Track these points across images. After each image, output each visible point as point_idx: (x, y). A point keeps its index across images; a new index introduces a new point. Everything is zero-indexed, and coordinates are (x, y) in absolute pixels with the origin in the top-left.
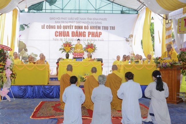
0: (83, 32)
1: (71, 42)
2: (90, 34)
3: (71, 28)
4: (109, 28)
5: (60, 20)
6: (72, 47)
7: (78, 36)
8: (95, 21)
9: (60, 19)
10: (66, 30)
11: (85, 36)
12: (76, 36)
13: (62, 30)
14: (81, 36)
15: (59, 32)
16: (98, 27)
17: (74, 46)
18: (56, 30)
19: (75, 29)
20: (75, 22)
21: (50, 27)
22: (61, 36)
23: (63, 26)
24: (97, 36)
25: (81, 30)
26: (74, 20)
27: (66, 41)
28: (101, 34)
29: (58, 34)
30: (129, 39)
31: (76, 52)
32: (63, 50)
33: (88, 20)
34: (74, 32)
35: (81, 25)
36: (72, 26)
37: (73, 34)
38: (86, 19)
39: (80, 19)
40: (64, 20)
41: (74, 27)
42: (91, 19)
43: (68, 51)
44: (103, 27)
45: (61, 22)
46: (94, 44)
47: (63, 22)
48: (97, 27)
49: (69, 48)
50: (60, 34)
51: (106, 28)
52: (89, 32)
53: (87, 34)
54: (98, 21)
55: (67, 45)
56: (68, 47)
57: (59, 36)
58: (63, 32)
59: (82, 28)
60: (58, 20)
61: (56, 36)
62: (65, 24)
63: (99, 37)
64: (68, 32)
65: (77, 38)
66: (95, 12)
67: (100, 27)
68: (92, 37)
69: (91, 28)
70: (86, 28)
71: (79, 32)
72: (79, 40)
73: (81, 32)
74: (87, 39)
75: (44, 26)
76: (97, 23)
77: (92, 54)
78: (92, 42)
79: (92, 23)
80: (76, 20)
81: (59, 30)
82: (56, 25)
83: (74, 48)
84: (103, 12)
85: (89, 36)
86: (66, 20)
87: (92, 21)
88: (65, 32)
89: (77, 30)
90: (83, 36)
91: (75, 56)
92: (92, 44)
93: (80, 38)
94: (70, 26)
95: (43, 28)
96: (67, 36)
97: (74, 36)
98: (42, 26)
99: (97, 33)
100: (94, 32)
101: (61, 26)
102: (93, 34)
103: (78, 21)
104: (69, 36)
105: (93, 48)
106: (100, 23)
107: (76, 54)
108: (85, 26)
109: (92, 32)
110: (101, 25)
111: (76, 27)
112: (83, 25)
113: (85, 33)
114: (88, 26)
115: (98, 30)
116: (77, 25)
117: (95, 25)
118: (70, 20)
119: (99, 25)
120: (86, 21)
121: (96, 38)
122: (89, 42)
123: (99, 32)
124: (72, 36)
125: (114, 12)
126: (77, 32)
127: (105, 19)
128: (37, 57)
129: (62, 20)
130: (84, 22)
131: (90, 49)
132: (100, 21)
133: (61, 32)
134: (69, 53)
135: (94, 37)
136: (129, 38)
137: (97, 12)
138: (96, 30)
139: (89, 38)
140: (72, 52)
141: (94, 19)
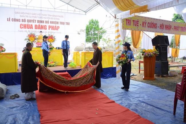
0: (45, 26)
1: (35, 33)
2: (50, 28)
3: (34, 22)
4: (65, 23)
5: (24, 15)
6: (35, 37)
7: (40, 29)
8: (54, 17)
9: (24, 13)
10: (30, 24)
11: (46, 29)
12: (38, 29)
13: (26, 23)
14: (43, 29)
15: (24, 25)
16: (57, 22)
17: (37, 37)
18: (21, 23)
19: (38, 23)
20: (38, 17)
21: (15, 20)
22: (26, 28)
23: (27, 20)
24: (56, 29)
25: (42, 24)
26: (37, 16)
27: (30, 33)
28: (59, 28)
29: (23, 26)
30: (80, 33)
31: (39, 42)
32: (28, 40)
33: (48, 16)
34: (37, 25)
35: (42, 20)
36: (35, 20)
37: (36, 27)
38: (47, 15)
39: (42, 14)
40: (27, 15)
41: (37, 21)
42: (51, 16)
43: (32, 41)
44: (60, 22)
45: (25, 16)
46: (54, 36)
47: (27, 16)
48: (55, 22)
49: (33, 39)
50: (24, 26)
51: (63, 23)
52: (49, 26)
53: (48, 27)
54: (56, 17)
55: (32, 36)
56: (32, 37)
57: (24, 28)
58: (27, 25)
59: (43, 22)
60: (23, 15)
61: (21, 28)
62: (29, 19)
63: (58, 30)
64: (32, 25)
65: (40, 30)
66: (54, 10)
67: (58, 22)
68: (52, 29)
69: (51, 22)
70: (46, 22)
71: (41, 25)
72: (41, 32)
73: (43, 25)
74: (47, 32)
75: (9, 19)
76: (56, 19)
77: (52, 43)
78: (52, 34)
79: (52, 18)
80: (38, 16)
81: (23, 23)
82: (21, 18)
83: (38, 39)
84: (60, 11)
85: (49, 29)
86: (30, 15)
87: (52, 17)
88: (29, 25)
89: (39, 23)
90: (45, 29)
91: (39, 45)
92: (52, 36)
93: (42, 30)
94: (34, 20)
95: (8, 20)
96: (31, 28)
97: (37, 29)
98: (8, 19)
99: (55, 26)
100: (53, 26)
101: (25, 20)
102: (53, 28)
103: (40, 16)
104: (32, 29)
105: (53, 39)
106: (58, 19)
107: (40, 43)
108: (46, 21)
109: (52, 26)
110: (59, 21)
111: (38, 21)
112: (45, 20)
113: (46, 26)
114: (48, 21)
115: (56, 25)
116: (40, 19)
117: (54, 20)
118: (33, 15)
119: (57, 21)
120: (47, 16)
121: (55, 31)
122: (50, 34)
123: (58, 27)
124: (35, 29)
125: (69, 11)
126: (39, 25)
127: (62, 17)
128: (3, 46)
129: (26, 15)
130: (45, 18)
131: (51, 39)
132: (58, 18)
133: (26, 25)
134: (33, 43)
135: (53, 30)
136: (80, 31)
137: (56, 10)
138: (55, 24)
139: (49, 31)
140: (36, 42)
141: (54, 16)
